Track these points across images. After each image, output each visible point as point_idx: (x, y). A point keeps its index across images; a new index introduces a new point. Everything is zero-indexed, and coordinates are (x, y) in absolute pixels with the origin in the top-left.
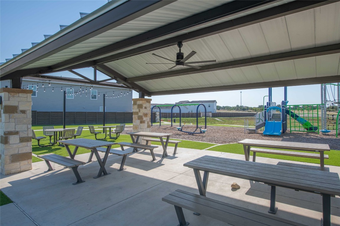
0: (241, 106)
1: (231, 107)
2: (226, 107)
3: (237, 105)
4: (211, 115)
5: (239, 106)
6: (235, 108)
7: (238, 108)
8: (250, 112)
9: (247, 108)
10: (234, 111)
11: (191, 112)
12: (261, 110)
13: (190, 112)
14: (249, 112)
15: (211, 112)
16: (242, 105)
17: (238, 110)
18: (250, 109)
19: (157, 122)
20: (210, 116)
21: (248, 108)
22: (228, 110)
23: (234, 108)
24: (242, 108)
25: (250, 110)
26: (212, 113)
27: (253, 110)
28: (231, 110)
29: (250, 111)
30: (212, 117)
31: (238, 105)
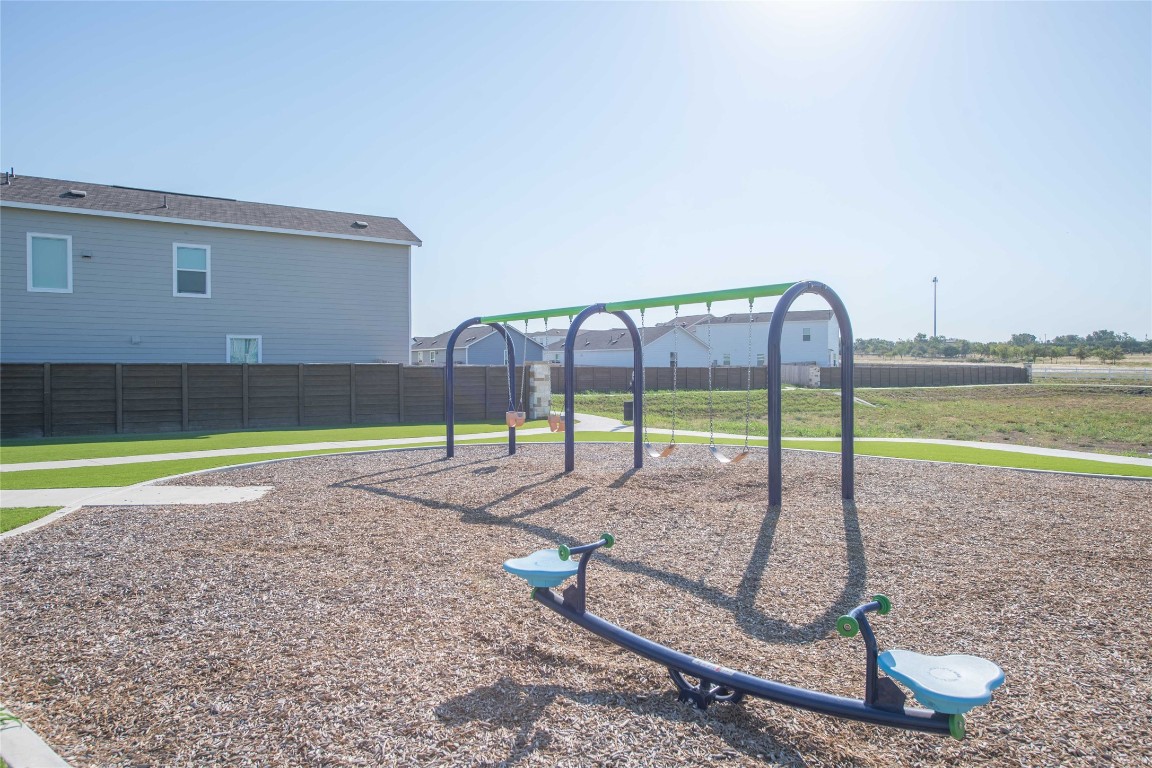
0: (935, 339)
1: (891, 343)
2: (870, 341)
3: (920, 335)
4: (818, 379)
5: (928, 338)
6: (911, 348)
7: (921, 345)
8: (983, 364)
9: (961, 345)
10: (908, 361)
11: (725, 363)
12: (1027, 354)
13: (721, 363)
14: (976, 361)
15: (815, 363)
16: (938, 335)
17: (922, 353)
18: (978, 351)
19: (539, 419)
20: (813, 383)
21: (965, 348)
22: (879, 355)
23: (904, 348)
24: (942, 346)
25: (978, 356)
26: (822, 370)
27: (994, 353)
28: (895, 354)
29: (981, 361)
30: (821, 387)
31: (923, 333)
